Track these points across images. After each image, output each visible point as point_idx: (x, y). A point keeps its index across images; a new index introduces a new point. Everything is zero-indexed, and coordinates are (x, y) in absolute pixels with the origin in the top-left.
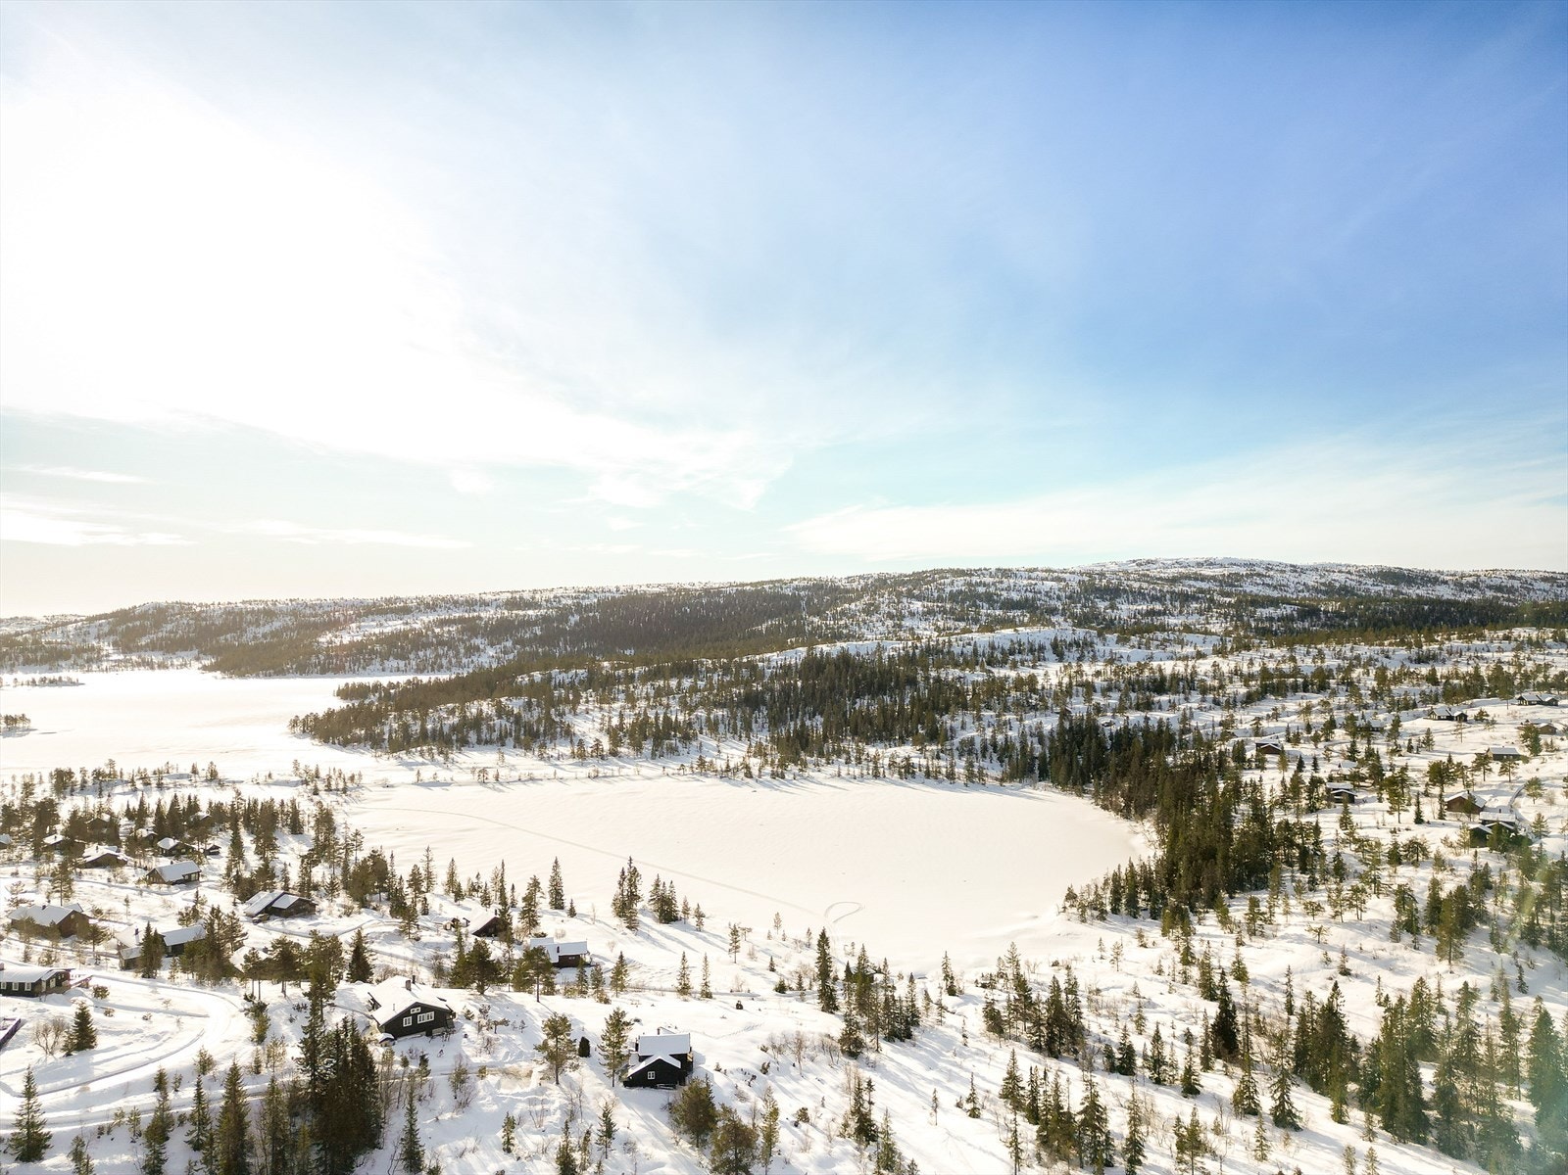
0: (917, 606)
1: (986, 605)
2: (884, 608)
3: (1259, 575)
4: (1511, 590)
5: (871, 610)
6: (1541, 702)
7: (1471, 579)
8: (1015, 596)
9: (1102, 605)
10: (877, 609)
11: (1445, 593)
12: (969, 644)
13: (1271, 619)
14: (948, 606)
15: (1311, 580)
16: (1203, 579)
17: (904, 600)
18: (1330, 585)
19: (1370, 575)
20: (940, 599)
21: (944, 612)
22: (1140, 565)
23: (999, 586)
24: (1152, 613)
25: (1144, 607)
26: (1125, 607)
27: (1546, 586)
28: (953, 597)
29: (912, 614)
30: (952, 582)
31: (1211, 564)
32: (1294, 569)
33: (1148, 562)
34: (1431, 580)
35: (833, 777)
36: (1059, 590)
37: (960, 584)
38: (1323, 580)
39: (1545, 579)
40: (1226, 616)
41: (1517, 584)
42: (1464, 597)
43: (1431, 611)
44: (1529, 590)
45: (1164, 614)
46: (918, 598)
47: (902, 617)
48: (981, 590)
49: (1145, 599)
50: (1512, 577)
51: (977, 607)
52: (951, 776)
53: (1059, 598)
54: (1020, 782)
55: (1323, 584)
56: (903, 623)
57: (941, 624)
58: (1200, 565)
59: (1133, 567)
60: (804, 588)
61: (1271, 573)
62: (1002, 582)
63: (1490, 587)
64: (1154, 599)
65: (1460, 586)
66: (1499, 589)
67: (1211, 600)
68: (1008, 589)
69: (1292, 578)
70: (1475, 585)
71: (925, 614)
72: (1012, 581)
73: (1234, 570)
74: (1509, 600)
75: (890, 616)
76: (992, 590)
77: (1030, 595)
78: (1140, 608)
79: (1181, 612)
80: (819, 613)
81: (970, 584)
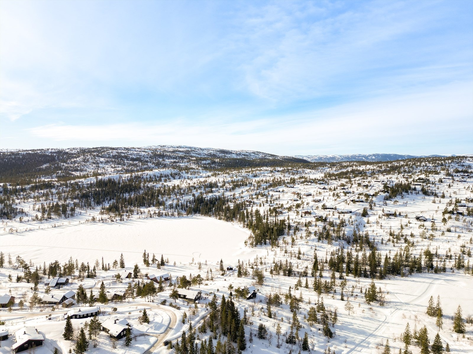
0: (102, 159)
1: (126, 160)
2: (91, 161)
3: (194, 151)
4: (247, 155)
5: (85, 161)
6: (291, 187)
7: (239, 153)
8: (135, 157)
9: (161, 160)
10: (88, 161)
11: (234, 156)
12: (147, 175)
13: (205, 164)
14: (113, 160)
15: (206, 152)
16: (180, 152)
17: (97, 158)
18: (210, 154)
19: (218, 151)
20: (109, 157)
21: (112, 161)
22: (161, 147)
23: (128, 153)
24: (175, 162)
25: (172, 160)
26: (167, 160)
27: (253, 154)
28: (114, 157)
29: (102, 162)
30: (112, 152)
31: (181, 147)
32: (201, 149)
33: (164, 146)
34: (230, 153)
35: (138, 218)
36: (147, 155)
37: (115, 153)
38: (208, 153)
39: (253, 153)
40: (194, 163)
41: (248, 154)
42: (238, 157)
43: (239, 162)
44: (250, 155)
45: (178, 162)
46: (102, 157)
47: (98, 164)
48: (123, 155)
49: (171, 158)
50: (246, 152)
51: (123, 160)
52: (173, 215)
53: (147, 157)
54: (191, 214)
55: (209, 153)
56: (99, 165)
57: (113, 165)
58: (178, 147)
59: (159, 148)
60: (54, 153)
61: (196, 150)
62: (128, 152)
63: (243, 155)
64: (174, 158)
65: (237, 154)
66: (245, 155)
67: (189, 159)
68: (131, 154)
69: (201, 152)
70: (240, 154)
71: (106, 162)
72: (131, 152)
73: (187, 149)
74: (247, 158)
75: (94, 163)
76: (126, 154)
77: (139, 156)
78: (171, 160)
79: (182, 162)
80: (66, 162)
81: (118, 153)
